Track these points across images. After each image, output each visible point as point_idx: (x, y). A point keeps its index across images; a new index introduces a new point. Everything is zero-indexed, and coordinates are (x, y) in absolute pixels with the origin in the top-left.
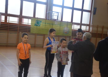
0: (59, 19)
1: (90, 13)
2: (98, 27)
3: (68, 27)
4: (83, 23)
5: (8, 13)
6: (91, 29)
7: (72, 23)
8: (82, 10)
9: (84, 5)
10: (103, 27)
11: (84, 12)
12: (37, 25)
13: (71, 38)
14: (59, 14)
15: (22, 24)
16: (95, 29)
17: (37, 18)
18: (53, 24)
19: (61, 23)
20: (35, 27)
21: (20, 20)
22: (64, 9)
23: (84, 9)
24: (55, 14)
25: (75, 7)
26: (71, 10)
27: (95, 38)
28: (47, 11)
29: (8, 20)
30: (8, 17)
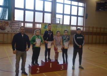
0: (61, 23)
1: (83, 18)
2: (89, 27)
3: (68, 28)
4: (78, 25)
5: (26, 21)
6: (84, 29)
7: (70, 25)
8: (77, 16)
9: (79, 12)
10: (93, 28)
11: (79, 18)
12: (45, 28)
13: (70, 36)
14: (61, 19)
15: (35, 27)
16: (88, 29)
17: (45, 23)
18: (56, 27)
19: (62, 26)
20: (44, 29)
21: (34, 25)
22: (64, 16)
23: (79, 15)
24: (58, 20)
25: (72, 14)
26: (69, 16)
27: (88, 36)
28: (52, 18)
29: (25, 26)
30: (25, 23)
